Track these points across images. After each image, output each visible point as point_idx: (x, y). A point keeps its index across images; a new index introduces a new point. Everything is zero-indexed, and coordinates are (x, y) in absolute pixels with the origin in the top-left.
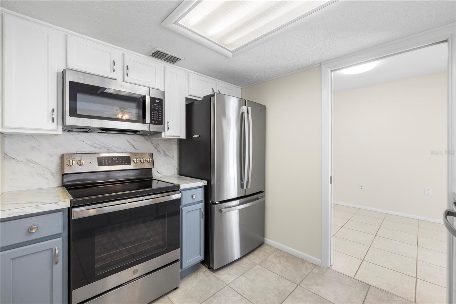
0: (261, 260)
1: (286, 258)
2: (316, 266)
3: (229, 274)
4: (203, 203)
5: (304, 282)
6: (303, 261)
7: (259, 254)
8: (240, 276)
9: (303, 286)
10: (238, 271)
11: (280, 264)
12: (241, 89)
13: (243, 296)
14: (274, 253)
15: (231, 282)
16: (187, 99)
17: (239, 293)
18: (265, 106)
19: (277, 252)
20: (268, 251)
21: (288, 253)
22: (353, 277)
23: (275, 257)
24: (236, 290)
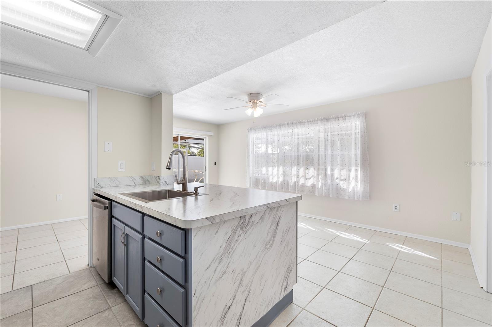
22: (11, 290)
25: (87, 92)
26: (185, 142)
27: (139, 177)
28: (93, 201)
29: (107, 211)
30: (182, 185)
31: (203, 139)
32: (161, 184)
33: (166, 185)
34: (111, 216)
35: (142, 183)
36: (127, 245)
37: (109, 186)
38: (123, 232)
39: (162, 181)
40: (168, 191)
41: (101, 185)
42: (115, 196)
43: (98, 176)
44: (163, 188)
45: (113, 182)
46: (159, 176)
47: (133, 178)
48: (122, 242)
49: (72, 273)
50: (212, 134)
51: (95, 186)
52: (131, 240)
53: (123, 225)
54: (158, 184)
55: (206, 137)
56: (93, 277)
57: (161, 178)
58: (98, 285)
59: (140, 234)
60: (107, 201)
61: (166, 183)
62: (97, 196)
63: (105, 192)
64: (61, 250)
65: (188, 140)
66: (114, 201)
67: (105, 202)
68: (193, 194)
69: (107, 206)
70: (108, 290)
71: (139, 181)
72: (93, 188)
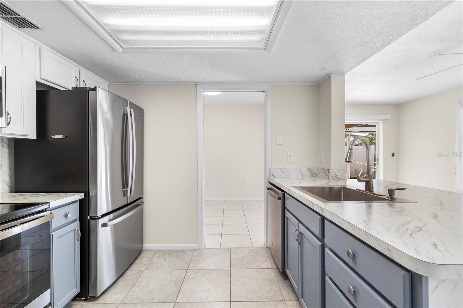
0: (146, 266)
1: (169, 254)
2: (194, 250)
3: (117, 293)
4: (78, 222)
5: (190, 265)
6: (183, 251)
7: (142, 261)
8: (131, 289)
9: (191, 269)
10: (126, 286)
11: (166, 261)
12: (109, 84)
13: (143, 303)
14: (156, 254)
15: (123, 299)
16: (38, 84)
17: (137, 303)
18: (143, 110)
19: (158, 253)
20: (150, 255)
21: (169, 250)
22: (219, 247)
23: (159, 257)
24: (132, 302)
25: (263, 93)
26: (347, 130)
27: (307, 169)
28: (268, 189)
29: (280, 201)
30: (364, 183)
31: (374, 126)
32: (331, 178)
33: (336, 180)
34: (284, 208)
35: (310, 175)
36: (301, 244)
37: (280, 177)
38: (297, 228)
39: (332, 175)
40: (343, 189)
41: (274, 175)
42: (288, 189)
43: (271, 167)
44: (336, 184)
45: (284, 172)
46: (328, 170)
47: (301, 170)
48: (296, 239)
49: (254, 247)
50: (388, 117)
51: (269, 176)
52: (305, 241)
53: (297, 222)
54: (328, 178)
55: (378, 122)
56: (268, 258)
57: (331, 171)
58: (273, 269)
59: (319, 240)
60: (281, 192)
61: (337, 178)
62: (271, 185)
63: (277, 182)
64: (247, 224)
65: (352, 128)
66: (286, 193)
67: (278, 193)
68: (385, 197)
69: (280, 197)
70: (282, 278)
71: (306, 173)
72: (268, 178)
